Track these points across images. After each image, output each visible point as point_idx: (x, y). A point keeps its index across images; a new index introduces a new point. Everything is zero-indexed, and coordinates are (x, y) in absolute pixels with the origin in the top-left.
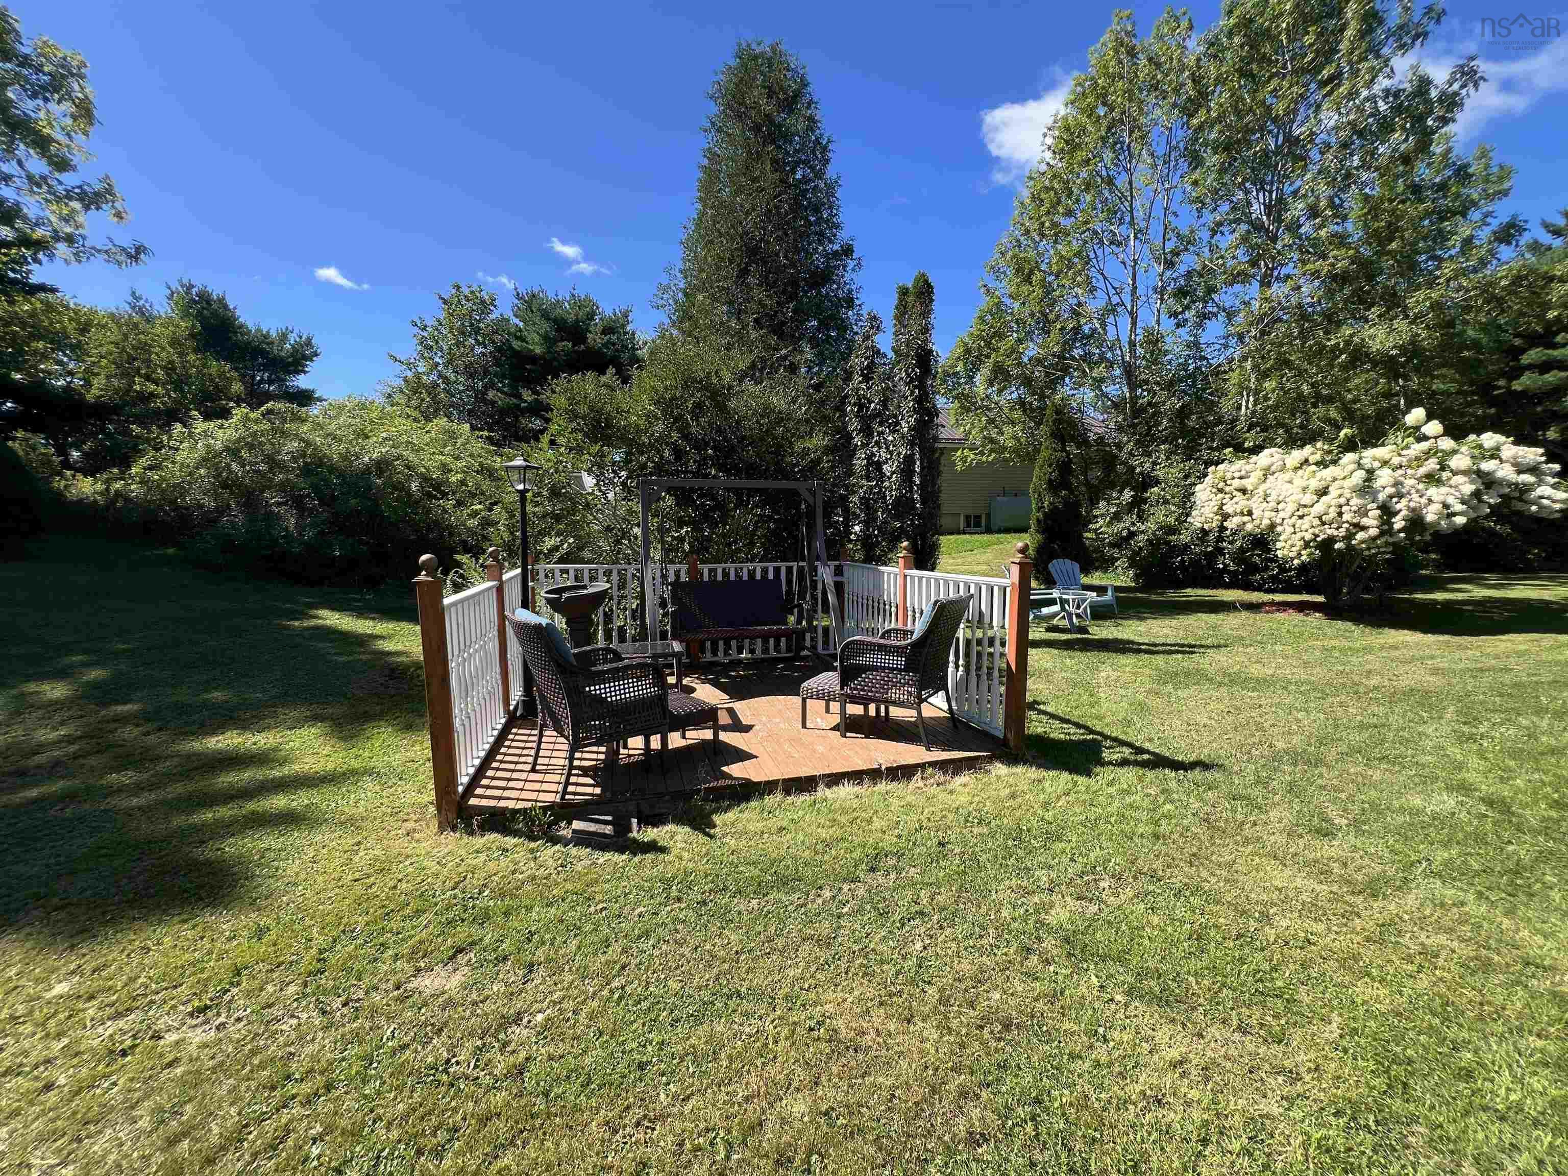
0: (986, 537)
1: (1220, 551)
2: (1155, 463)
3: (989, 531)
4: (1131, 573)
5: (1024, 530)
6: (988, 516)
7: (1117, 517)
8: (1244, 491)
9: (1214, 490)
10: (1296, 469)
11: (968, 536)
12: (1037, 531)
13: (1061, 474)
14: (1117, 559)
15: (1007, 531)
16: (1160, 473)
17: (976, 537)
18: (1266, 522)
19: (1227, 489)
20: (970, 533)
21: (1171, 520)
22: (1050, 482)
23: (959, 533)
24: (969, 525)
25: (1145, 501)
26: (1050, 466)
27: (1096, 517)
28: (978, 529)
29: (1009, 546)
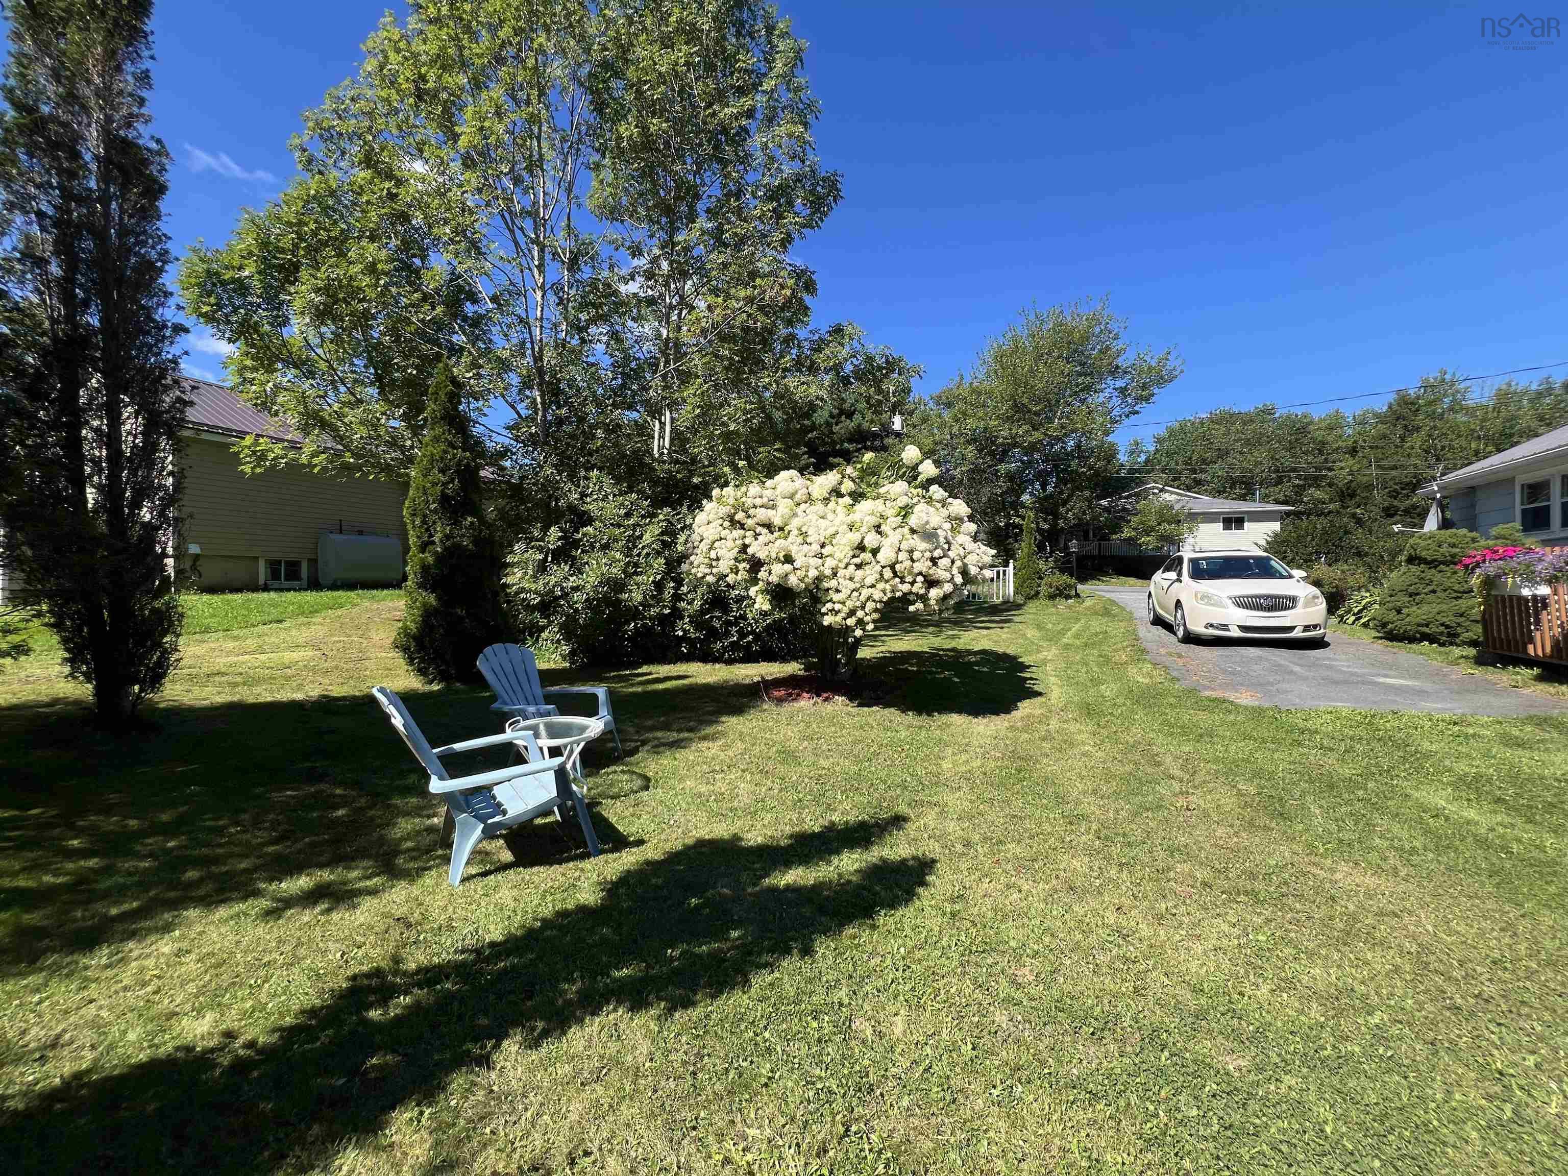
0: (310, 597)
1: (677, 614)
2: (583, 495)
3: (315, 585)
4: (566, 649)
5: (396, 584)
6: (313, 562)
7: (542, 568)
8: (769, 526)
9: (727, 524)
10: (826, 501)
11: (273, 595)
12: (421, 586)
13: (464, 487)
14: (542, 629)
15: (350, 586)
16: (592, 507)
17: (290, 595)
18: (813, 573)
19: (750, 522)
20: (276, 590)
21: (616, 571)
22: (444, 499)
23: (255, 589)
24: (275, 575)
25: (576, 544)
26: (442, 471)
27: (512, 565)
28: (296, 583)
29: (356, 610)
